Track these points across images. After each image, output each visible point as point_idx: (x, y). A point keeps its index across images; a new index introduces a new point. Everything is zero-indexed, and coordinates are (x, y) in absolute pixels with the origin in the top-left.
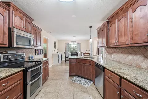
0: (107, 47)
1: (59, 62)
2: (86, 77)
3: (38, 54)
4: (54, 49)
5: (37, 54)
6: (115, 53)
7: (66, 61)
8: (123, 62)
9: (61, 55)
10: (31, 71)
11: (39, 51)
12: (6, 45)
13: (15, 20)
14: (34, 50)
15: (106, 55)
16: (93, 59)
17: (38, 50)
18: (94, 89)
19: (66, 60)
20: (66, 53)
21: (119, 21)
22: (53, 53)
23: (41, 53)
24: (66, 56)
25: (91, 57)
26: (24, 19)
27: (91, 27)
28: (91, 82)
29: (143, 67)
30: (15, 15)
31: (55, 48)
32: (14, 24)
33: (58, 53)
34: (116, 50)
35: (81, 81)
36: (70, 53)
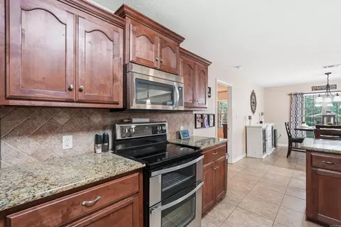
1: (265, 150)
3: (203, 125)
4: (251, 114)
5: (199, 125)
7: (292, 153)
9: (274, 132)
10: (163, 175)
11: (206, 119)
12: (117, 104)
13: (134, 46)
14: (191, 117)
17: (202, 115)
19: (290, 149)
20: (293, 126)
22: (248, 125)
23: (211, 124)
24: (290, 137)
26: (157, 39)
30: (137, 34)
31: (253, 112)
32: (134, 54)
33: (264, 126)
36: (311, 128)
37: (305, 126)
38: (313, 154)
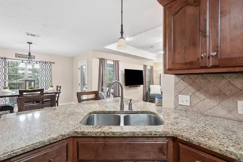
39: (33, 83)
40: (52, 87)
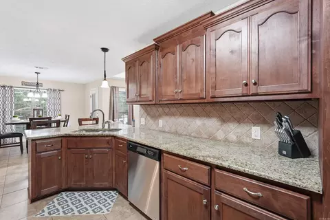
0: (154, 102)
2: (97, 184)
6: (167, 115)
8: (185, 133)
15: (143, 120)
16: (115, 133)
18: (128, 210)
21: (184, 49)
25: (106, 127)
27: (105, 50)
28: (113, 193)
29: (219, 138)
34: (168, 109)
35: (83, 202)
36: (23, 121)
37: (17, 120)
38: (38, 142)
39: (41, 112)
40: (60, 115)
